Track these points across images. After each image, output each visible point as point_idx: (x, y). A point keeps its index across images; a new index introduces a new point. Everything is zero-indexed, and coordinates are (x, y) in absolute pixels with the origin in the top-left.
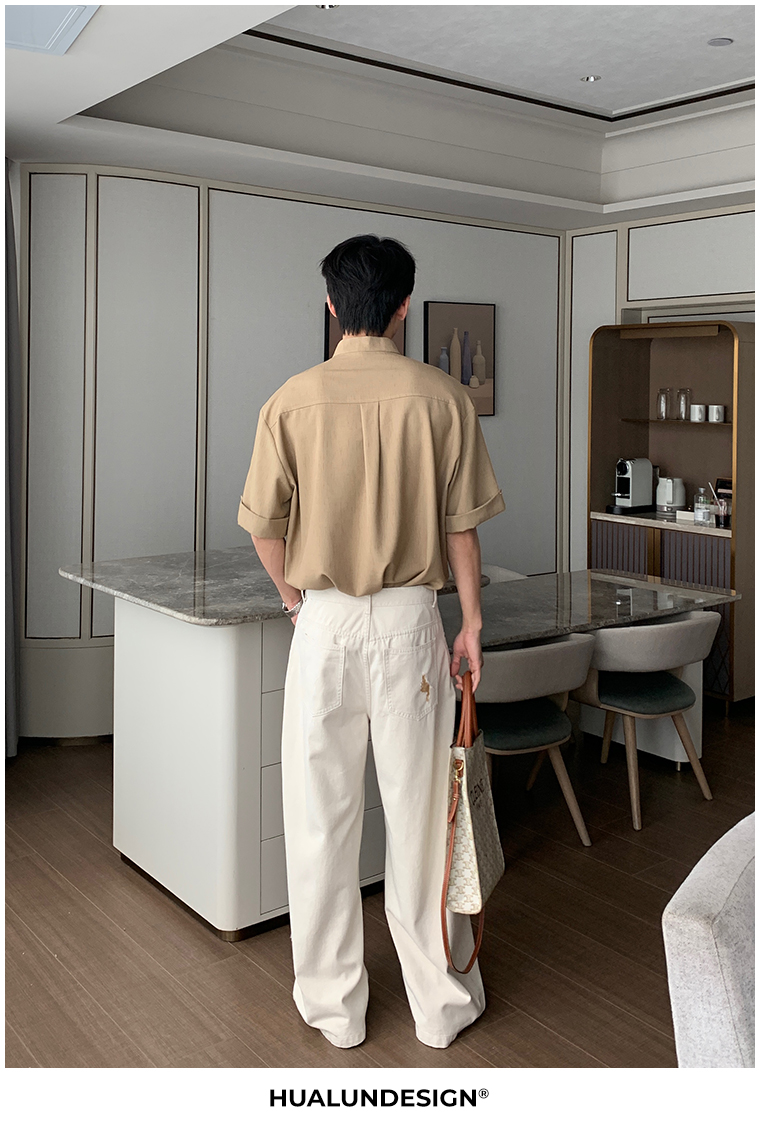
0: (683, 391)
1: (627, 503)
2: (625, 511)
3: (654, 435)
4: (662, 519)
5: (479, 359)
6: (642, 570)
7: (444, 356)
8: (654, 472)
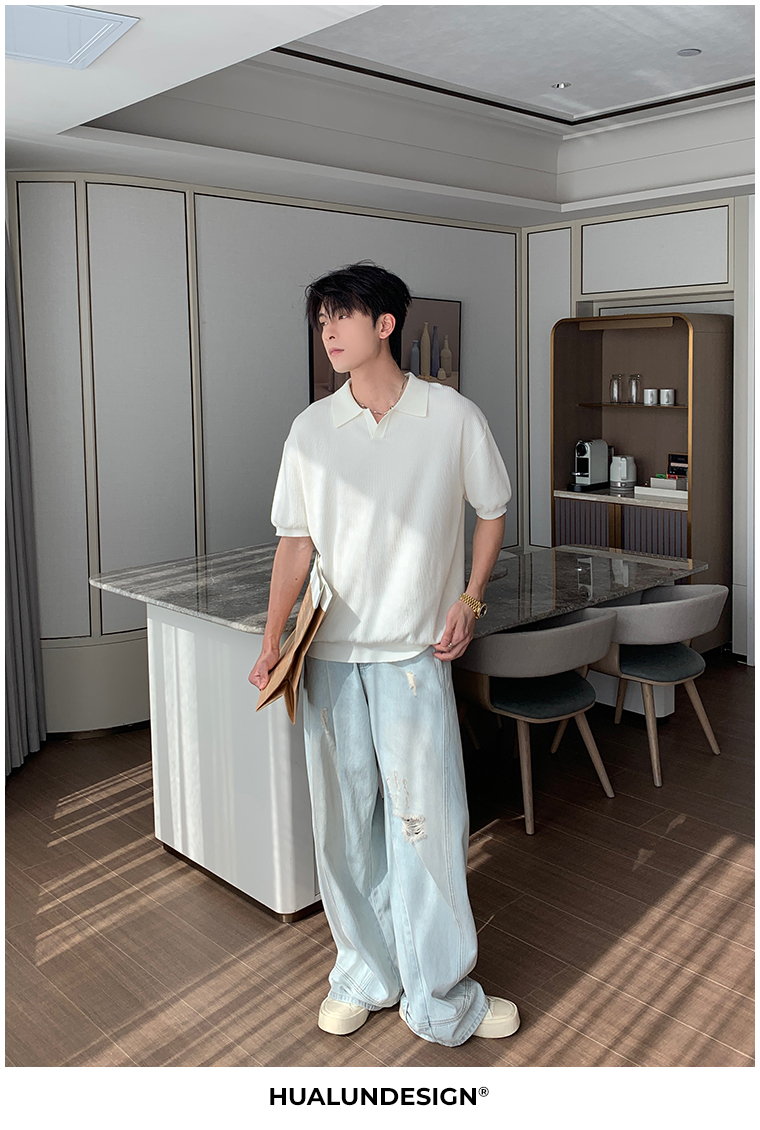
0: (633, 377)
1: (587, 481)
2: (585, 489)
3: (607, 417)
4: (615, 495)
5: (447, 352)
6: (604, 544)
7: (415, 349)
8: (609, 452)
